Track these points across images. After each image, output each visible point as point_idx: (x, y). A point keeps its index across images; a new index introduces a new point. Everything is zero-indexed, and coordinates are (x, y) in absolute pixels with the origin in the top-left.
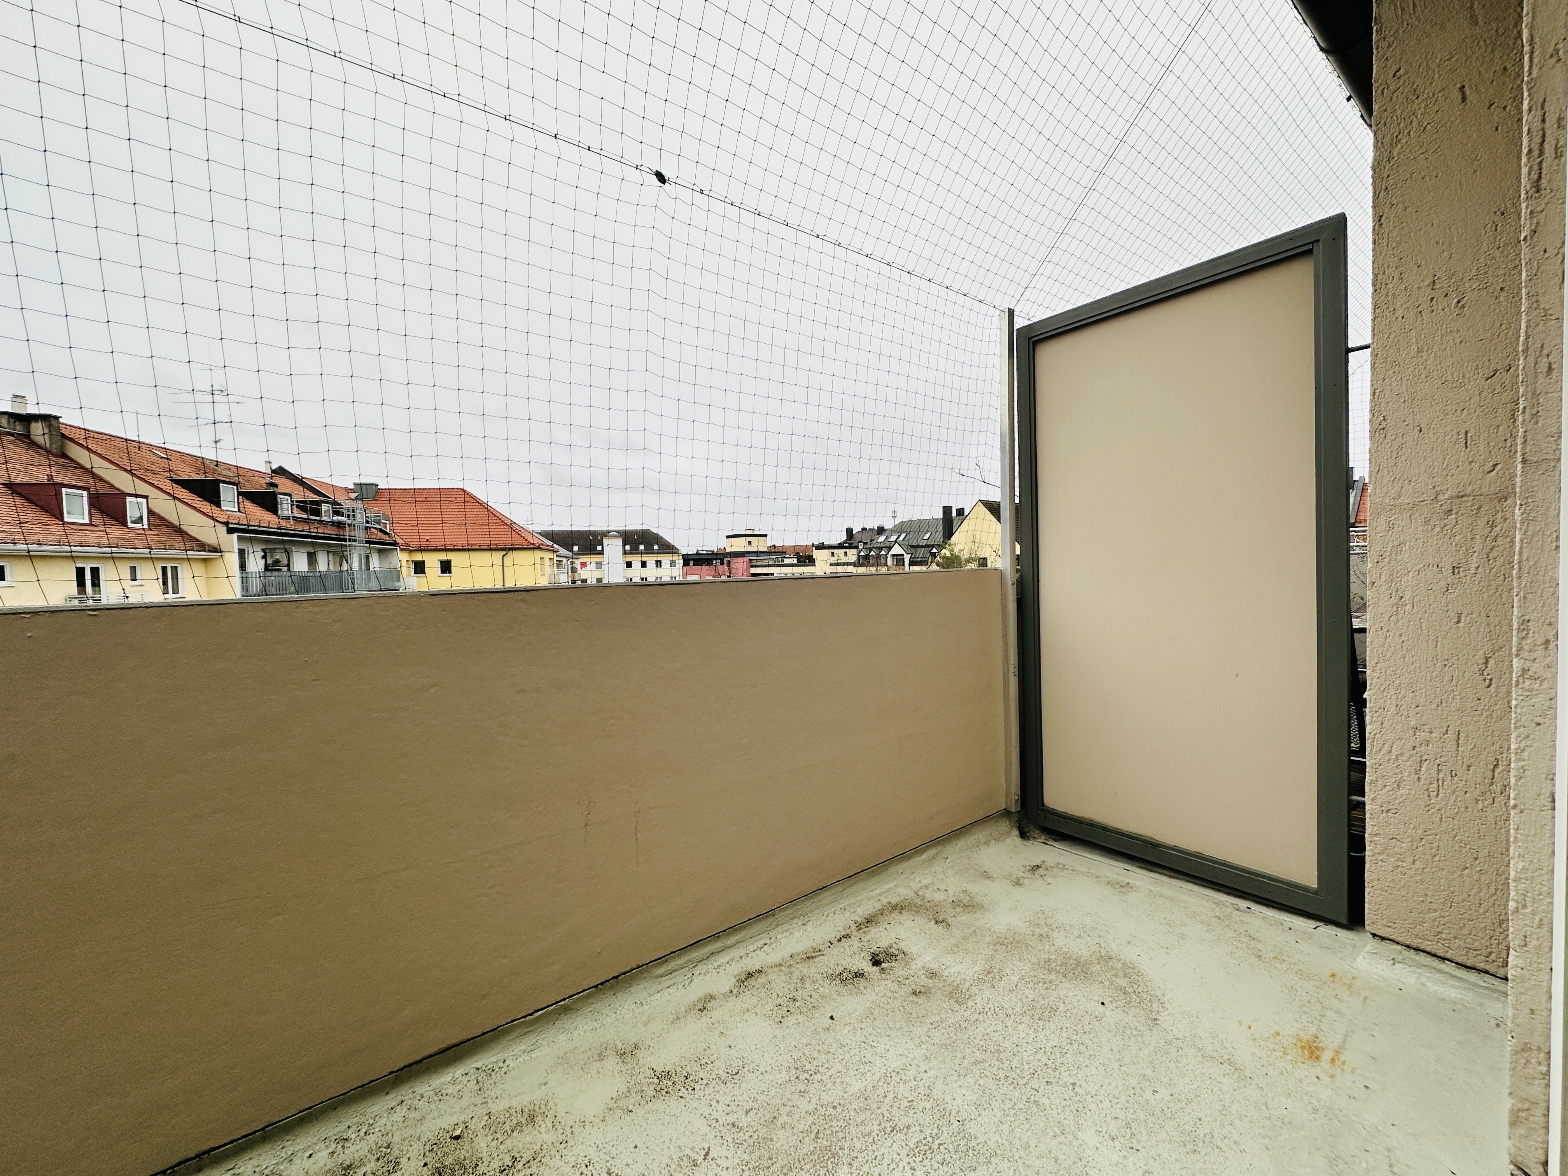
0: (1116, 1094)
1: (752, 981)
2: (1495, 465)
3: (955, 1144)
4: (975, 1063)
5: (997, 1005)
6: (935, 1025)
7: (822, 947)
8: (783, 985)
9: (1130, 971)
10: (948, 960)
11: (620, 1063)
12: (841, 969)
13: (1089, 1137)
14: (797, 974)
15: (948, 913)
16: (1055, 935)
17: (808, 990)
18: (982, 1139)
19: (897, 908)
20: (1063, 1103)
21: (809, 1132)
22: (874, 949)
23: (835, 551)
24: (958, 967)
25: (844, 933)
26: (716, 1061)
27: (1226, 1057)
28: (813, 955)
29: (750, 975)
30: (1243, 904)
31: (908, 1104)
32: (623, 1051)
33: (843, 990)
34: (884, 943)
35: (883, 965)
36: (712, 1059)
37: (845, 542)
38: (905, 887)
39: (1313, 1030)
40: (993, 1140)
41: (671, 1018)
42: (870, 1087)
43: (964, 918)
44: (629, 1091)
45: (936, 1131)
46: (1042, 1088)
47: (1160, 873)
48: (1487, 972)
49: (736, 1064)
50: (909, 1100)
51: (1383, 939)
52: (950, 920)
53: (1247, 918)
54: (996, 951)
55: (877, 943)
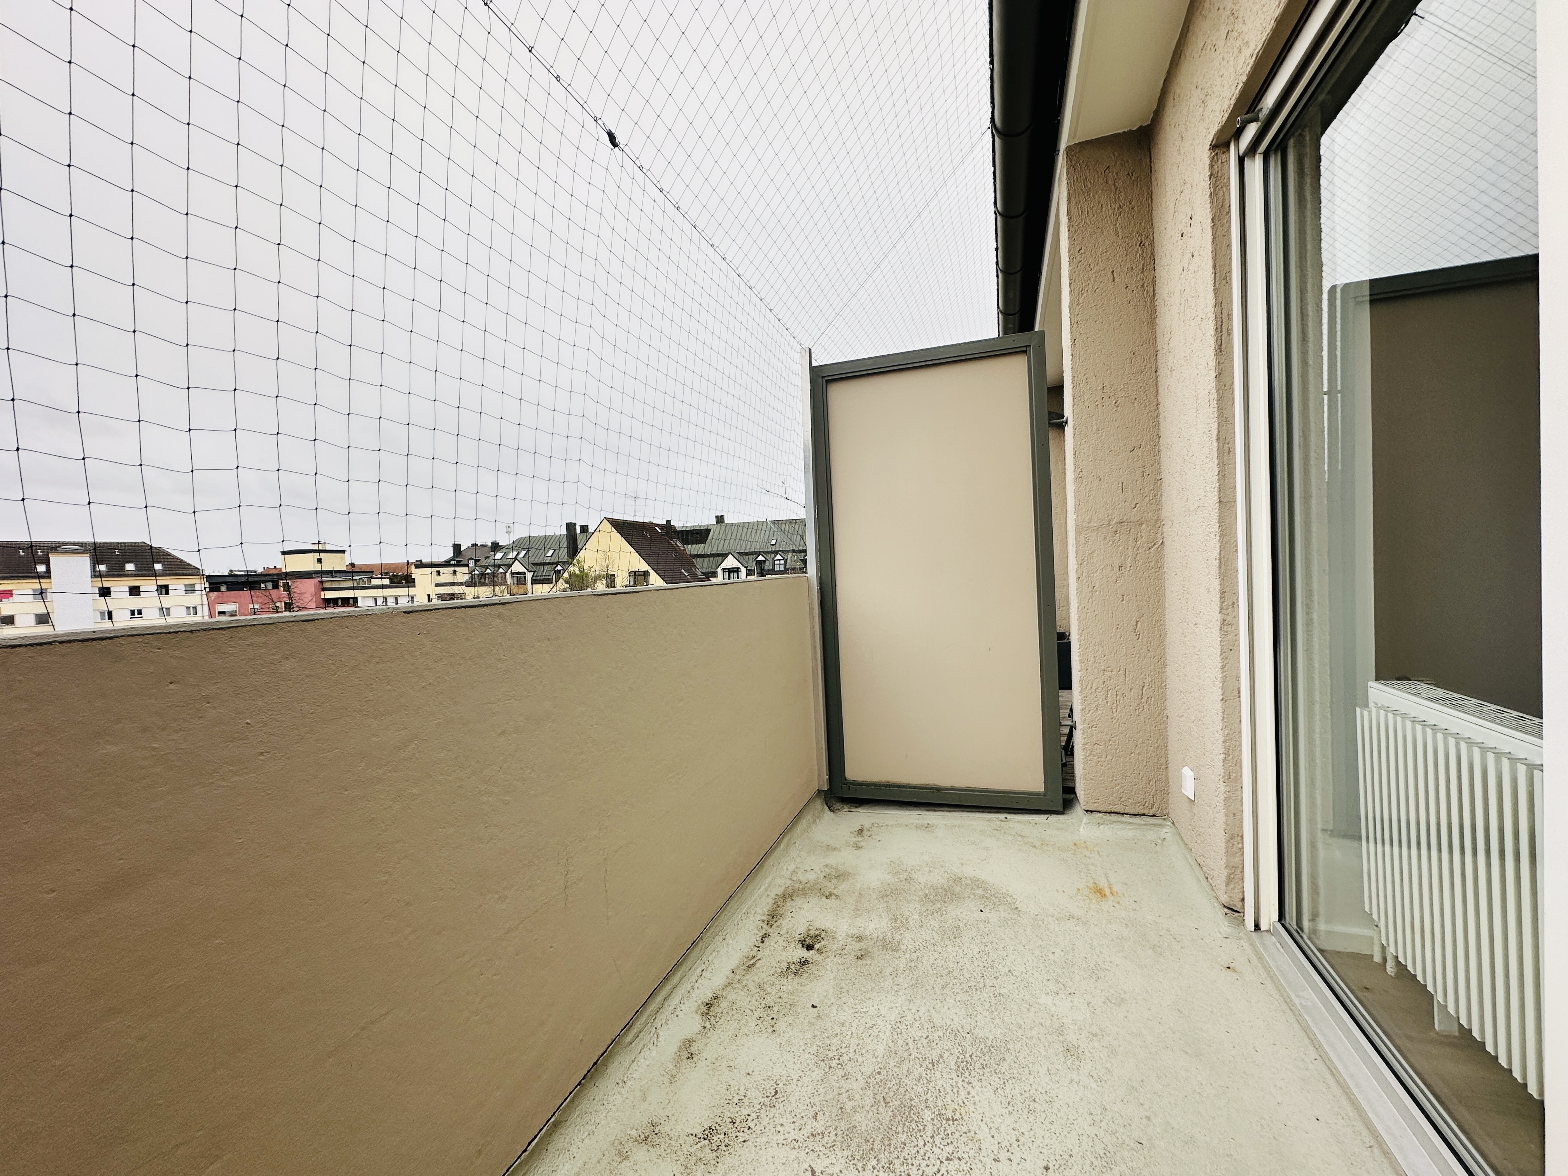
0: (1036, 965)
1: (715, 1010)
2: (1136, 504)
3: (979, 1049)
4: (943, 988)
5: (921, 941)
6: (895, 974)
7: (753, 953)
8: (748, 999)
9: (977, 883)
10: (859, 922)
11: (651, 1149)
12: (784, 965)
13: (1044, 1000)
14: (752, 986)
15: (829, 887)
16: (915, 876)
17: (773, 993)
18: (991, 1037)
19: (787, 896)
20: (1015, 986)
21: (876, 1103)
22: (798, 937)
23: (442, 570)
24: (872, 926)
25: (761, 934)
26: (747, 1092)
27: (1068, 915)
28: (751, 962)
29: (709, 1005)
30: (1002, 816)
31: (927, 1040)
32: (642, 1136)
33: (804, 979)
34: (802, 929)
35: (817, 946)
36: (742, 1092)
37: (453, 559)
38: (780, 878)
39: (1091, 881)
40: (998, 1033)
41: (666, 1080)
42: (891, 1044)
43: (844, 886)
44: (686, 1168)
45: (960, 1049)
46: (995, 983)
47: (943, 811)
48: (1144, 815)
49: (770, 1087)
50: (925, 1037)
51: (1092, 812)
52: (835, 892)
53: (1011, 825)
54: (887, 902)
55: (795, 932)
